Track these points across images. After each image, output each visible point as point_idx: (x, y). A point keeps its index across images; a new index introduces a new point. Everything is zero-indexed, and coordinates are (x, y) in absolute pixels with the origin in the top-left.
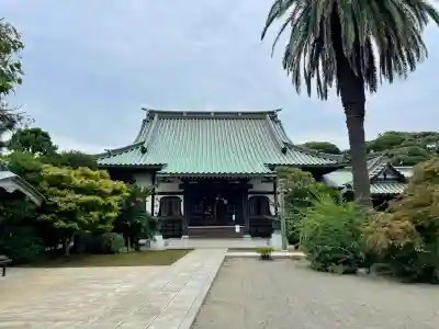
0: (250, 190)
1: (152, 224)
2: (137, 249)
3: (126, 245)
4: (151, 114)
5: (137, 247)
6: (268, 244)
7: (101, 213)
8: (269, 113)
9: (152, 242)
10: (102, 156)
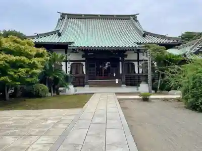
0: (126, 59)
1: (67, 78)
2: (58, 94)
3: (50, 91)
4: (63, 16)
5: (58, 92)
6: (138, 90)
7: (28, 69)
8: (132, 16)
9: (67, 90)
10: (33, 37)
